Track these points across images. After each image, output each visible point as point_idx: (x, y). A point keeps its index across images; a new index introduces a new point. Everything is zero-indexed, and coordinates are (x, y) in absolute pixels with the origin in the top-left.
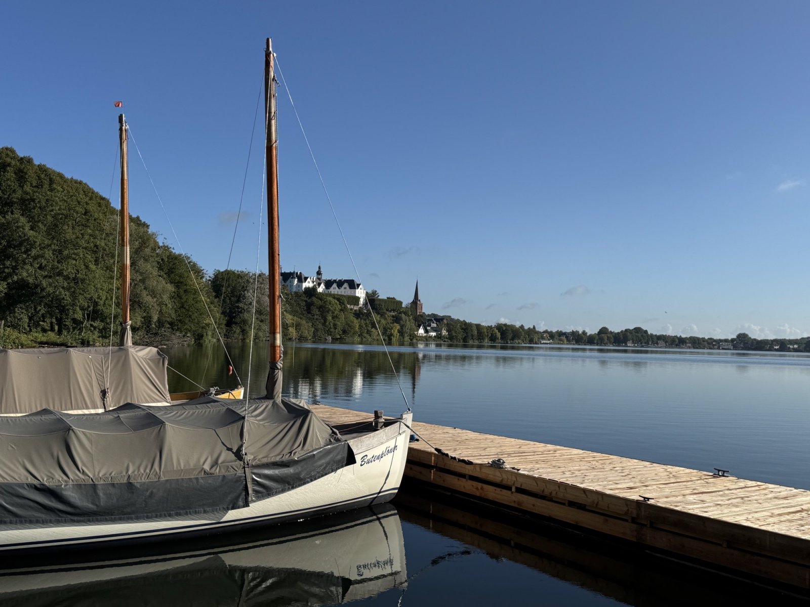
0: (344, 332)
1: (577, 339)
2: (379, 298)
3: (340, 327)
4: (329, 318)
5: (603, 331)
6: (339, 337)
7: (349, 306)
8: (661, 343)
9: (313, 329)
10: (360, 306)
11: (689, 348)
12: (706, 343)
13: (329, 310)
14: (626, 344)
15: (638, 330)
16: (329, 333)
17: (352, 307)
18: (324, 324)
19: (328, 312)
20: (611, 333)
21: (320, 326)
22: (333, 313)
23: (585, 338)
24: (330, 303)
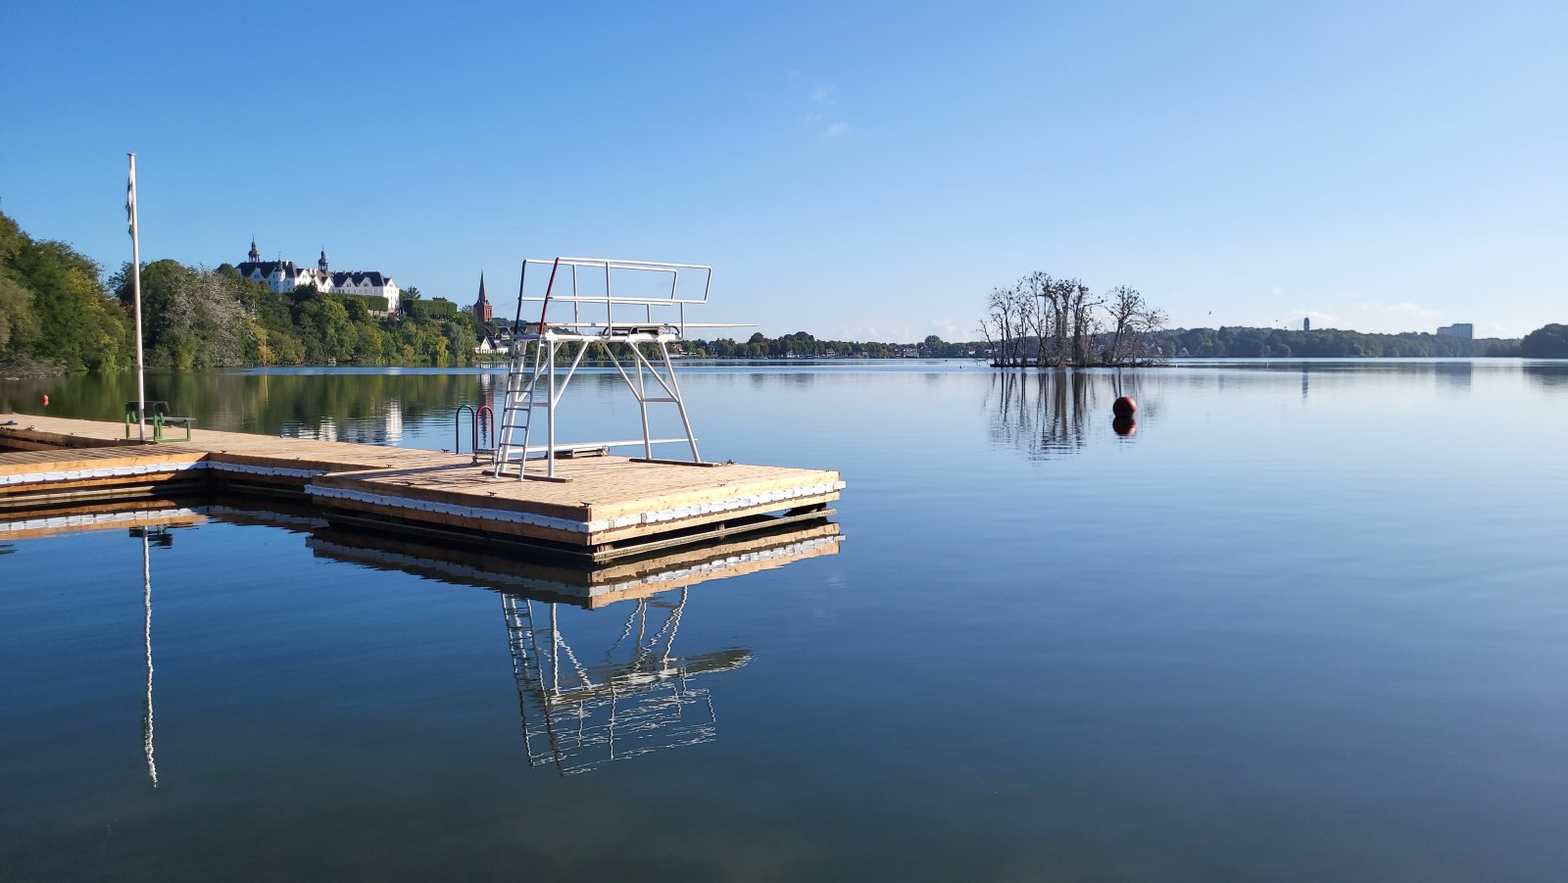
0: (358, 350)
1: (723, 352)
2: (421, 299)
3: (349, 347)
4: (331, 331)
5: (757, 338)
6: (350, 358)
7: (370, 312)
8: (831, 352)
9: (304, 349)
10: (390, 311)
11: (865, 357)
12: (886, 350)
13: (330, 318)
14: (785, 355)
15: (801, 335)
16: (332, 353)
17: (377, 313)
18: (323, 340)
19: (328, 322)
20: (766, 340)
21: (316, 343)
22: (336, 323)
23: (731, 349)
24: (330, 309)
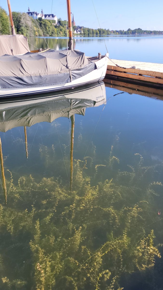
0: (52, 33)
1: (121, 33)
2: (62, 20)
3: (51, 31)
4: (47, 28)
5: (129, 30)
6: (51, 35)
7: (52, 24)
8: (145, 33)
9: (43, 32)
10: (56, 23)
11: (153, 34)
12: (158, 32)
13: (47, 25)
14: (135, 34)
15: (139, 29)
16: (48, 33)
17: (54, 24)
18: (46, 30)
20: (131, 30)
22: (48, 26)
23: (124, 32)
24: (47, 23)
